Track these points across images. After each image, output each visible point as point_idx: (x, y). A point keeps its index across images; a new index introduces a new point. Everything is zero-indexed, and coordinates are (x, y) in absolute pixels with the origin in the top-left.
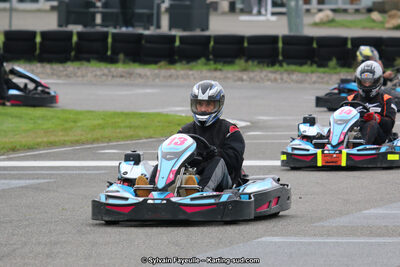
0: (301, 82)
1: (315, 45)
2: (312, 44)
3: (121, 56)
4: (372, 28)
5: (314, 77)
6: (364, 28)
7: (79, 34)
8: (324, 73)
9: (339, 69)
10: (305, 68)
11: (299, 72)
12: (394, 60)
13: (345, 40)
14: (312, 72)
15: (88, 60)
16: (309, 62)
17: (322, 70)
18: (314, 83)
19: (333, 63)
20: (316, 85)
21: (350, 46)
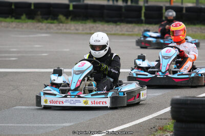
0: (7, 27)
1: (13, 7)
2: (11, 6)
5: (14, 25)
8: (19, 22)
9: (27, 20)
10: (8, 20)
11: (5, 22)
12: (58, 16)
13: (30, 4)
14: (12, 22)
16: (10, 17)
17: (17, 20)
18: (15, 28)
19: (24, 17)
20: (16, 29)
21: (33, 7)
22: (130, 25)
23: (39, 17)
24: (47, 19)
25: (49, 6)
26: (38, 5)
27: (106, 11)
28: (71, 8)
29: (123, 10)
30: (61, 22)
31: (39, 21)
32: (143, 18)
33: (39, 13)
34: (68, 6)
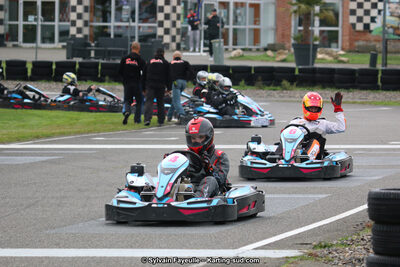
1: (231, 71)
2: (229, 71)
3: (107, 78)
4: (267, 61)
6: (262, 61)
7: (80, 63)
9: (246, 87)
12: (281, 81)
13: (250, 68)
15: (86, 81)
19: (242, 83)
21: (253, 72)
22: (365, 92)
23: (260, 83)
24: (269, 85)
25: (271, 70)
26: (259, 70)
27: (336, 76)
28: (297, 72)
29: (357, 75)
30: (286, 89)
31: (260, 88)
32: (379, 83)
33: (260, 78)
34: (293, 70)
